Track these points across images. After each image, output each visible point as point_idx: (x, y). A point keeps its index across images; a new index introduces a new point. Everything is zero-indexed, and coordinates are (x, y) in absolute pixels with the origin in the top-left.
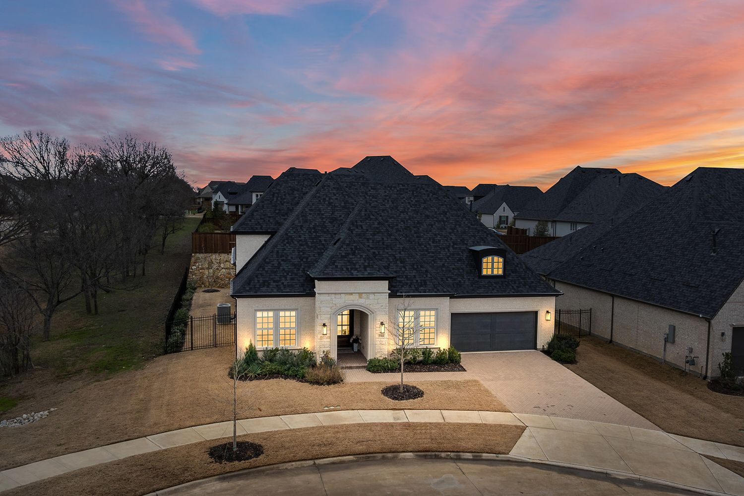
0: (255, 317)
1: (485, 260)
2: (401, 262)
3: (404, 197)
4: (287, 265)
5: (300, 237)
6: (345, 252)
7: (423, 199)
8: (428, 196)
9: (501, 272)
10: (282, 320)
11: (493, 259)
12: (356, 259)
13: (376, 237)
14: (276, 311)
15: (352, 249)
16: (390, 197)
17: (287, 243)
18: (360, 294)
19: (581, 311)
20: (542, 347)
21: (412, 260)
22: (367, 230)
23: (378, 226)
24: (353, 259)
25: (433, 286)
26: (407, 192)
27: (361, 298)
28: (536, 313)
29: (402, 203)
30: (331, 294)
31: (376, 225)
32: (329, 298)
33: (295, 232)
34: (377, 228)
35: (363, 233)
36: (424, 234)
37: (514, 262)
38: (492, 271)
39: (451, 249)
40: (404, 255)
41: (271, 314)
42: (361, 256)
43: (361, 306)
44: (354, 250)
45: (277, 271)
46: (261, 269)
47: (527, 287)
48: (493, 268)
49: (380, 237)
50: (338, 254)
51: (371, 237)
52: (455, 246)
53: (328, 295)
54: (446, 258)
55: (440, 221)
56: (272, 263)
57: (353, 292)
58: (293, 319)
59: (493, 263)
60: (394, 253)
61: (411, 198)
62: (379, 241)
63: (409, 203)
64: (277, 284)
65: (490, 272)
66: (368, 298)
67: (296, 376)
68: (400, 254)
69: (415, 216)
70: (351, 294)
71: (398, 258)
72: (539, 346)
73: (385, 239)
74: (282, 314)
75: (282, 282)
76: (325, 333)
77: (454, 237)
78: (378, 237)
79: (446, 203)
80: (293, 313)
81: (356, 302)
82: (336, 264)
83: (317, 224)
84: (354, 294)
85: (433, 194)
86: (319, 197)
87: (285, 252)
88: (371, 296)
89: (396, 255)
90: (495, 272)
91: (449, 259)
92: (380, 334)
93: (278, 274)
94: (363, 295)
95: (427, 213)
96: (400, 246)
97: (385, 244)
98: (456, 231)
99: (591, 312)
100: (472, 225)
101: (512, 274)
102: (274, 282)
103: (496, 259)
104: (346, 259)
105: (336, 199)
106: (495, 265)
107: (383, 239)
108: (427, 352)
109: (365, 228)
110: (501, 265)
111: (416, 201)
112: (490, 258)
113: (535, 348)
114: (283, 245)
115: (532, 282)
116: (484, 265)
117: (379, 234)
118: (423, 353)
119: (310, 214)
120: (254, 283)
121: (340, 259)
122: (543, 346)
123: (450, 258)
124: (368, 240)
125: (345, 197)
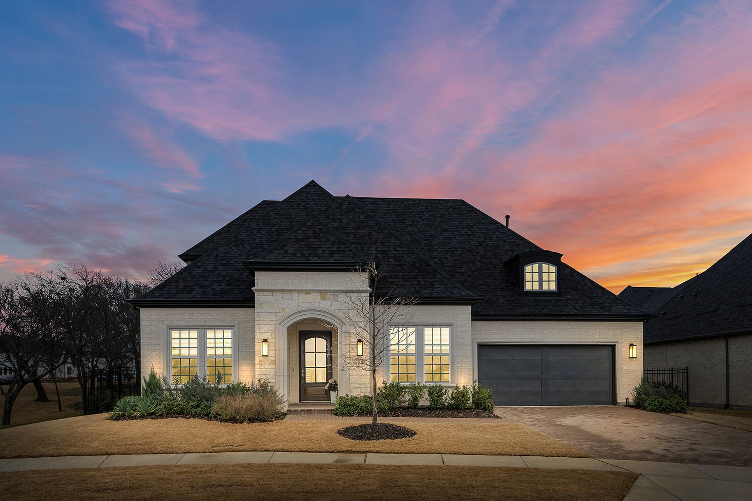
0: (169, 339)
1: (528, 268)
2: (395, 260)
3: (413, 212)
4: (226, 269)
5: (254, 239)
6: (303, 235)
7: (440, 214)
8: (447, 211)
9: (553, 287)
10: (210, 343)
11: (541, 268)
12: (319, 243)
13: (359, 231)
14: (202, 328)
15: (315, 232)
16: (394, 212)
17: (234, 246)
18: (323, 292)
19: (672, 370)
20: (624, 401)
21: (413, 257)
22: (348, 224)
23: (365, 220)
24: (314, 243)
25: (444, 289)
26: (418, 208)
27: (324, 299)
28: (613, 347)
29: (411, 217)
30: (276, 291)
31: (362, 218)
32: (273, 298)
33: (247, 235)
34: (364, 222)
35: (341, 227)
36: (439, 247)
37: (573, 279)
38: (541, 285)
39: (478, 264)
40: (400, 252)
41: (194, 334)
42: (328, 240)
43: (325, 312)
44: (318, 233)
45: (209, 275)
46: (187, 274)
47: (597, 307)
48: (541, 281)
49: (366, 231)
50: (292, 237)
51: (353, 231)
52: (484, 260)
53: (270, 294)
54: (470, 273)
55: (463, 235)
56: (204, 266)
57: (311, 288)
58: (228, 343)
59: (541, 272)
60: (386, 250)
61: (423, 212)
62: (364, 236)
63: (420, 218)
64: (204, 290)
65: (536, 287)
66: (336, 300)
67: (207, 415)
68: (395, 250)
69: (427, 229)
70: (308, 292)
71: (392, 255)
72: (621, 399)
73: (374, 234)
74: (210, 334)
75: (212, 287)
76: (265, 353)
77: (482, 251)
78: (362, 231)
79: (471, 218)
80: (228, 333)
81: (316, 306)
82: (286, 248)
83: (283, 228)
84: (312, 293)
85: (454, 209)
86: (292, 202)
87: (228, 255)
88: (342, 296)
89: (389, 252)
90: (545, 287)
91: (474, 274)
92: (357, 357)
93: (209, 279)
94: (328, 294)
95: (444, 226)
96: (396, 242)
97: (373, 239)
98: (485, 244)
99: (687, 372)
100: (508, 238)
101: (572, 292)
102: (201, 287)
103: (545, 267)
104: (303, 243)
105: (317, 204)
106: (545, 277)
107: (371, 234)
108: (436, 392)
109: (346, 222)
110: (553, 276)
111: (430, 216)
112: (536, 266)
113: (614, 402)
114: (227, 248)
115: (604, 302)
116: (528, 276)
117: (366, 229)
118: (430, 394)
119: (275, 218)
120: (170, 288)
121: (293, 243)
122: (627, 399)
123: (476, 273)
124: (348, 234)
125: (328, 203)
